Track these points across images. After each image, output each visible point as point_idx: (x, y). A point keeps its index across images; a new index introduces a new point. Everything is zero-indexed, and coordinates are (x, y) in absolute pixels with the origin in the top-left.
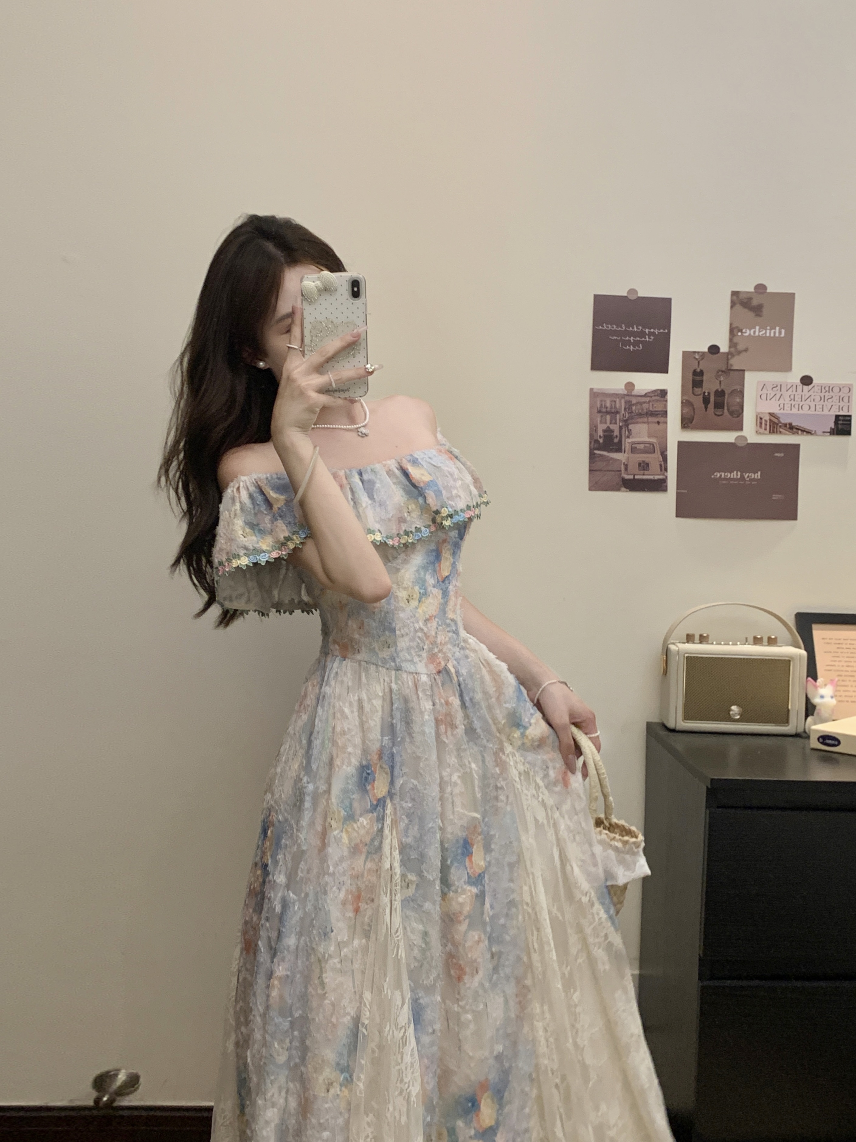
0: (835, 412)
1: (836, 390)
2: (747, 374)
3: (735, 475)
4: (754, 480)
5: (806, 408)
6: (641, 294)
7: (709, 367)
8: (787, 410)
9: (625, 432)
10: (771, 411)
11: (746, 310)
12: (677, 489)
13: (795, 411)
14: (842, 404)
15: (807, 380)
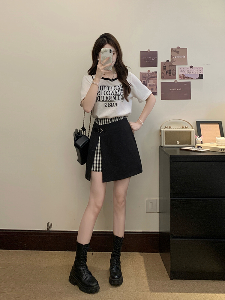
0: (199, 73)
1: (199, 68)
2: (176, 66)
3: (175, 89)
4: (180, 90)
5: (191, 73)
6: (150, 51)
7: (167, 65)
8: (187, 74)
9: (148, 82)
10: (183, 74)
11: (175, 52)
12: (161, 93)
13: (189, 74)
14: (200, 71)
15: (191, 67)
